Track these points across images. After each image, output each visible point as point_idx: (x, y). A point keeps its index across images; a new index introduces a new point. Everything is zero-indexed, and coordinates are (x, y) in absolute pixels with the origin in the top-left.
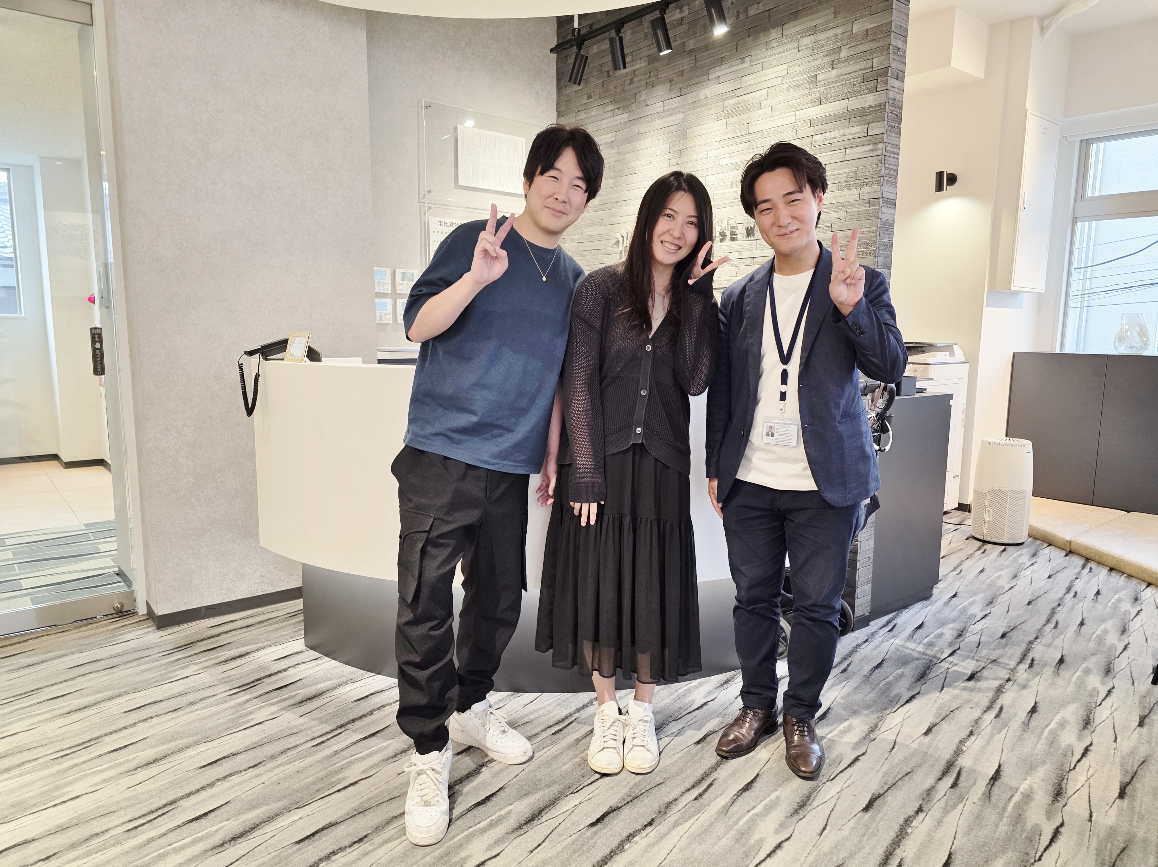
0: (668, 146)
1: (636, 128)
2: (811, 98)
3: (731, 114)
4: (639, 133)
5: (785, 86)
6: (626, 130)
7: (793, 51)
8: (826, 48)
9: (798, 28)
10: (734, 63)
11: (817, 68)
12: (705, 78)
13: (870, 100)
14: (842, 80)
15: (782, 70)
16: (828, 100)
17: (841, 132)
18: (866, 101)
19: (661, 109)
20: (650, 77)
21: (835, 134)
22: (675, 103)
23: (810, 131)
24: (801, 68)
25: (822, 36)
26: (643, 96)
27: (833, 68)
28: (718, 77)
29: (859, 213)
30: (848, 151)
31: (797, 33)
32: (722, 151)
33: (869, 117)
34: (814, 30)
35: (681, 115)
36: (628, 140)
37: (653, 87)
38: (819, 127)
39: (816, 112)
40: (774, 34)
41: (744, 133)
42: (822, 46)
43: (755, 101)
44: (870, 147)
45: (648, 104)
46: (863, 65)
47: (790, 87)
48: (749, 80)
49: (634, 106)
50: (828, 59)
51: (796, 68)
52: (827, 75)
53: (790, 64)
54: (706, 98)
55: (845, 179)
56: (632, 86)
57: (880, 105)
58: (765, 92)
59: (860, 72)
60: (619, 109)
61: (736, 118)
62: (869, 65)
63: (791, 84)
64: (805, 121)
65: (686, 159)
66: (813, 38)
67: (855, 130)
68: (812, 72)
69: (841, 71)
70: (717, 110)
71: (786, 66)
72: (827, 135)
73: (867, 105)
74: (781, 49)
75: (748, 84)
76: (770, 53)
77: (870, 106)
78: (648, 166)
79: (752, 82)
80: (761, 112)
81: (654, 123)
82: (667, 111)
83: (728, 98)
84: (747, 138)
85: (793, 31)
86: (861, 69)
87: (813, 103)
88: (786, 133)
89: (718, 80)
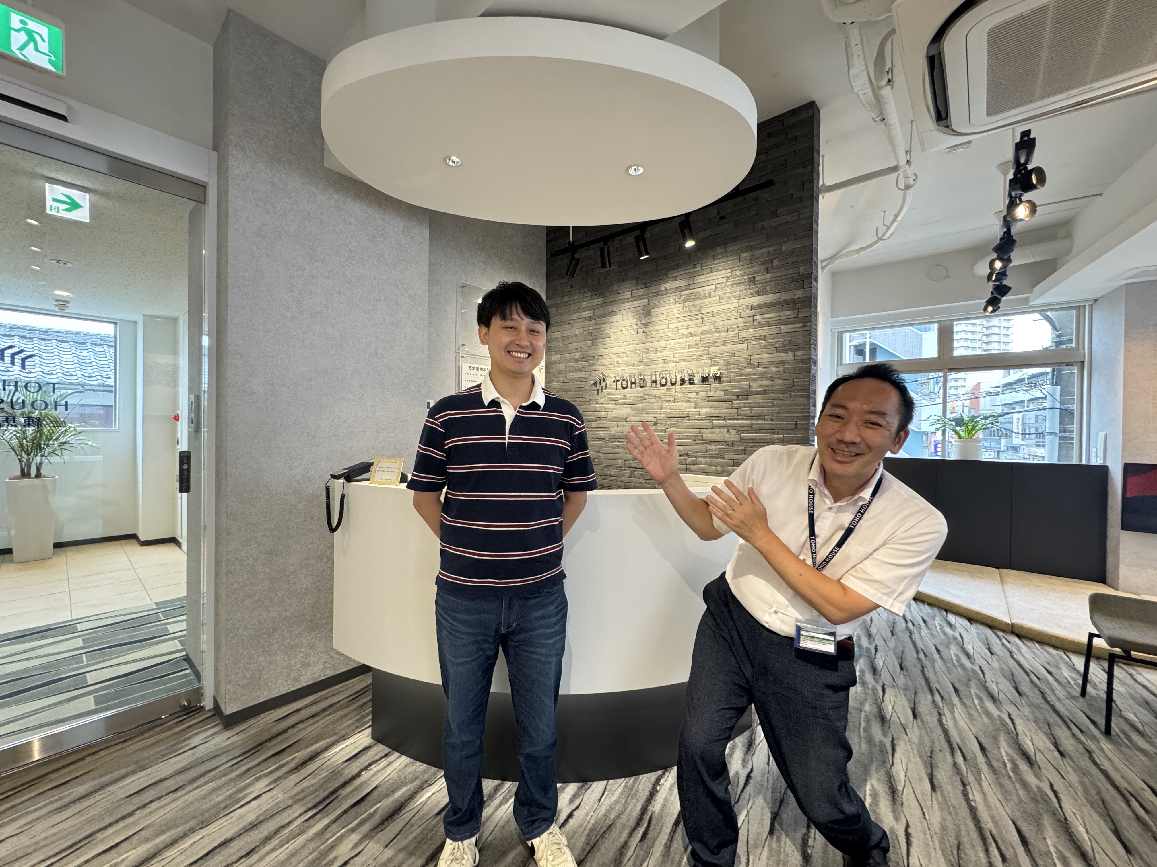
0: (636, 320)
1: (610, 309)
2: (751, 291)
3: (686, 300)
4: (612, 311)
5: (729, 283)
6: (602, 309)
7: (735, 261)
8: (762, 260)
9: (738, 247)
10: (687, 268)
11: (755, 272)
12: (665, 276)
13: (799, 294)
14: (776, 280)
15: (727, 273)
16: (765, 293)
17: (777, 314)
18: (795, 295)
19: (630, 296)
20: (620, 275)
21: (772, 315)
22: (641, 292)
23: (752, 313)
24: (742, 272)
25: (758, 253)
26: (615, 288)
27: (768, 273)
28: (676, 277)
29: (794, 368)
30: (782, 327)
31: (737, 250)
32: (680, 324)
33: (799, 305)
34: (751, 248)
35: (646, 300)
36: (604, 315)
37: (623, 281)
38: (759, 310)
39: (755, 300)
40: (719, 250)
41: (697, 313)
42: (758, 258)
43: (705, 292)
44: (801, 325)
45: (619, 292)
46: (791, 271)
47: (733, 284)
48: (700, 279)
49: (608, 293)
50: (764, 267)
51: (738, 272)
52: (763, 277)
53: (733, 269)
54: (666, 289)
55: (781, 345)
56: (606, 281)
57: (807, 297)
58: (714, 286)
59: (790, 276)
60: (596, 295)
61: (691, 303)
62: (797, 271)
63: (735, 282)
64: (747, 306)
65: (651, 329)
66: (750, 253)
67: (787, 313)
68: (751, 274)
69: (774, 274)
70: (676, 298)
71: (730, 271)
72: (765, 316)
73: (797, 297)
74: (725, 260)
75: (700, 281)
76: (717, 262)
77: (799, 298)
78: (620, 333)
79: (703, 280)
80: (710, 299)
81: (624, 305)
82: (634, 297)
83: (684, 290)
84: (700, 316)
85: (734, 248)
86: (790, 274)
87: (753, 295)
88: (732, 313)
89: (675, 278)
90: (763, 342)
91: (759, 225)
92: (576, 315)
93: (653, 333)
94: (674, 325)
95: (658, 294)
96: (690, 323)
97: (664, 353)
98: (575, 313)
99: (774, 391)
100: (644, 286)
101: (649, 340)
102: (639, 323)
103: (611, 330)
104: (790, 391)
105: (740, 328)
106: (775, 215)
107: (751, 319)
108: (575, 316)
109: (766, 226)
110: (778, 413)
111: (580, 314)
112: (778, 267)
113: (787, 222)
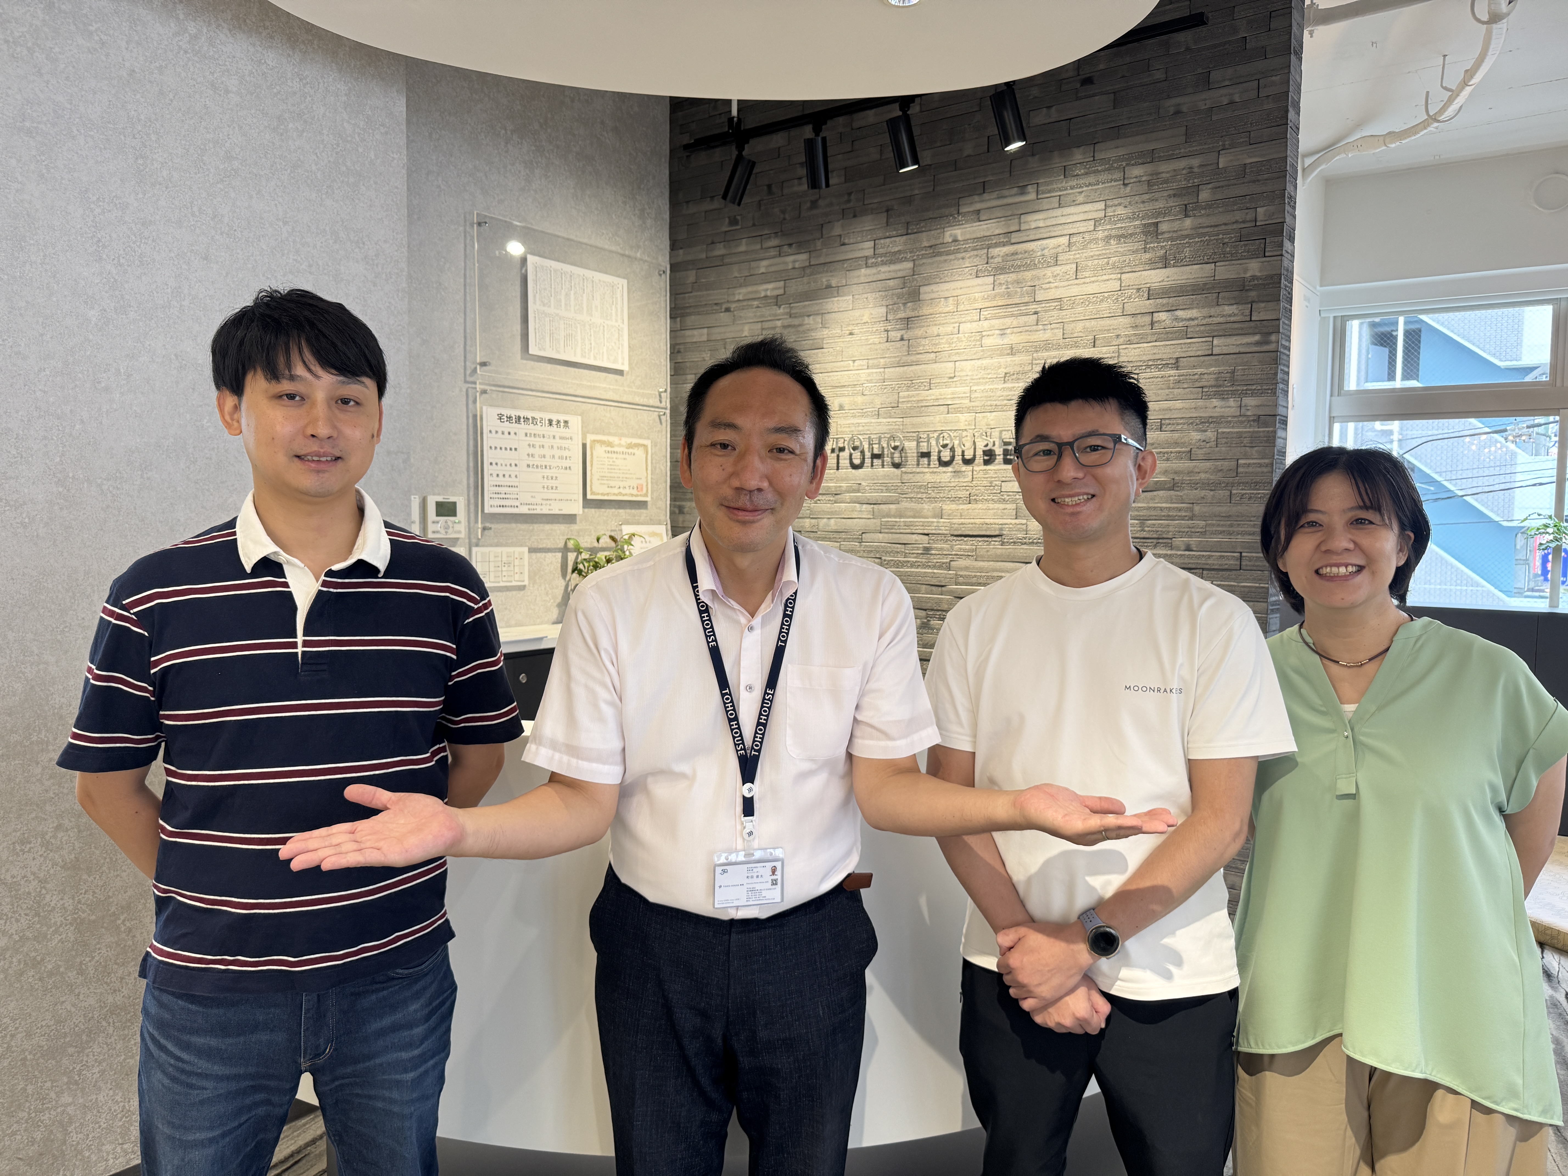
0: (884, 310)
1: (824, 280)
2: (1148, 256)
3: (1001, 270)
4: (829, 287)
5: (1100, 235)
6: (805, 280)
7: (1113, 183)
8: (1175, 185)
9: (1121, 152)
10: (1006, 193)
11: (1158, 213)
12: (953, 210)
13: (1254, 268)
14: (1204, 235)
15: (1095, 209)
16: (1179, 262)
17: (1205, 311)
18: (1246, 270)
19: (870, 252)
20: (849, 201)
21: (1193, 313)
22: (898, 244)
23: (1149, 305)
24: (1129, 210)
25: (1166, 168)
26: (837, 230)
27: (1186, 216)
28: (978, 212)
29: (1240, 435)
30: (1216, 342)
31: (1121, 159)
32: (986, 324)
33: (1253, 294)
34: (1150, 157)
35: (910, 265)
36: (811, 295)
37: (855, 216)
38: (1165, 301)
39: (1157, 277)
40: (1078, 155)
41: (1026, 299)
42: (1166, 181)
43: (1046, 252)
44: (1257, 338)
45: (846, 241)
46: (1239, 216)
47: (1109, 238)
48: (1035, 221)
49: (819, 243)
50: (1178, 201)
51: (1120, 211)
52: (1176, 225)
53: (1108, 203)
54: (955, 240)
55: (1213, 383)
56: (815, 212)
57: (1271, 277)
58: (1064, 240)
59: (1235, 226)
60: (790, 245)
61: (1012, 277)
62: (1250, 216)
63: (1114, 232)
64: (1139, 289)
65: (919, 332)
66: (1149, 168)
67: (1228, 309)
68: (1149, 218)
69: (1200, 220)
70: (977, 261)
71: (1101, 205)
72: (1180, 313)
73: (1248, 275)
74: (1091, 179)
75: (1033, 225)
76: (1074, 182)
77: (1254, 278)
78: (848, 339)
79: (1041, 224)
80: (1057, 270)
81: (856, 273)
82: (881, 255)
83: (996, 245)
84: (1033, 307)
85: (1112, 154)
86: (1236, 222)
87: (1153, 264)
88: (1104, 305)
89: (977, 215)
90: (1172, 372)
91: (1170, 104)
92: (744, 290)
93: (923, 342)
94: (974, 326)
95: (936, 250)
96: (1008, 321)
97: (950, 390)
98: (741, 286)
99: (1194, 485)
100: (904, 231)
101: (913, 358)
102: (890, 317)
103: (826, 332)
104: (1229, 486)
105: (1121, 340)
106: (1205, 83)
107: (1147, 319)
108: (741, 293)
109: (1185, 109)
110: (1203, 534)
111: (754, 288)
112: (1209, 205)
113: (1232, 103)
